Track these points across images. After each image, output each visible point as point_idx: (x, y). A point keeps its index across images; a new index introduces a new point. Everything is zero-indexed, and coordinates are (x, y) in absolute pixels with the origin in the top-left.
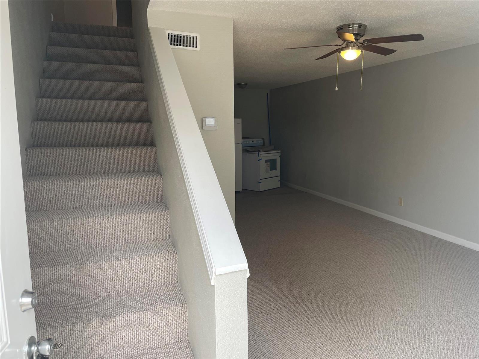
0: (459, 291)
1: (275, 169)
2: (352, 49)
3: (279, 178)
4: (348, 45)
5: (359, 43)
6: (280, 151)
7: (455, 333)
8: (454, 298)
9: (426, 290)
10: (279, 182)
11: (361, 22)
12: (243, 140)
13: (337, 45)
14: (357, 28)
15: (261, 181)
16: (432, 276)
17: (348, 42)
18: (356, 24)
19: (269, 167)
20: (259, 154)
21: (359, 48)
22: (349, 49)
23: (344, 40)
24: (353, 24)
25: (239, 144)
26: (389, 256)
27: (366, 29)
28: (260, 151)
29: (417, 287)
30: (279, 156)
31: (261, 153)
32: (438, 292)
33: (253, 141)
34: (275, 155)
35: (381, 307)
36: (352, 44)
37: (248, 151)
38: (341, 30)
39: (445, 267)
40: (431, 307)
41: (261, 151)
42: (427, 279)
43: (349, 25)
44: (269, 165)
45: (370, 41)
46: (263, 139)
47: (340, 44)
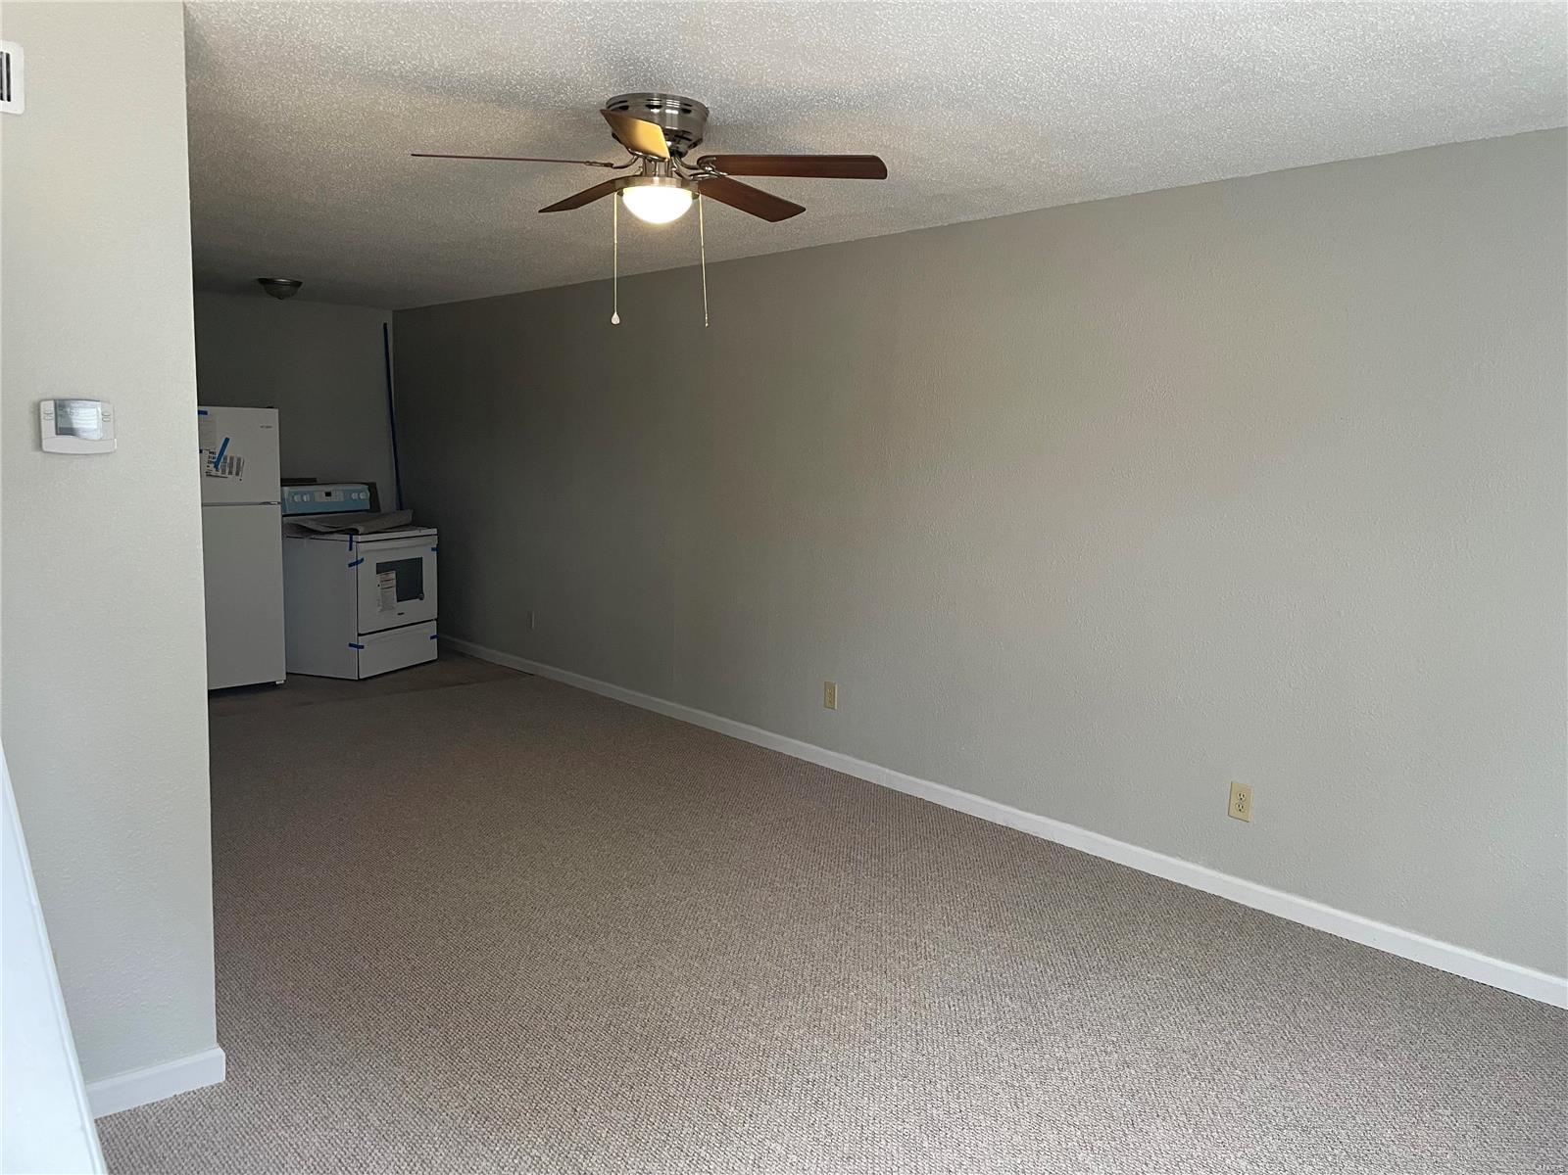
0: (1011, 989)
1: (418, 593)
2: (662, 182)
3: (432, 629)
4: (649, 167)
5: (683, 164)
6: (434, 531)
7: (1014, 1156)
8: (1000, 1019)
9: (915, 1002)
10: (436, 640)
11: (689, 94)
12: (286, 488)
13: (610, 165)
14: (676, 112)
15: (361, 641)
16: (931, 946)
17: (648, 157)
18: (674, 98)
19: (394, 589)
20: (351, 541)
21: (684, 183)
22: (652, 182)
23: (633, 148)
24: (663, 97)
25: (269, 503)
26: (800, 890)
27: (705, 120)
28: (356, 532)
29: (888, 995)
30: (433, 549)
31: (360, 538)
32: (952, 1003)
33: (328, 494)
34: (419, 546)
35: (778, 1096)
36: (661, 168)
37: (305, 532)
38: (620, 114)
39: (966, 907)
40: (934, 1065)
41: (361, 529)
42: (918, 960)
43: (649, 97)
44: (395, 581)
45: (721, 162)
46: (372, 487)
47: (622, 164)
